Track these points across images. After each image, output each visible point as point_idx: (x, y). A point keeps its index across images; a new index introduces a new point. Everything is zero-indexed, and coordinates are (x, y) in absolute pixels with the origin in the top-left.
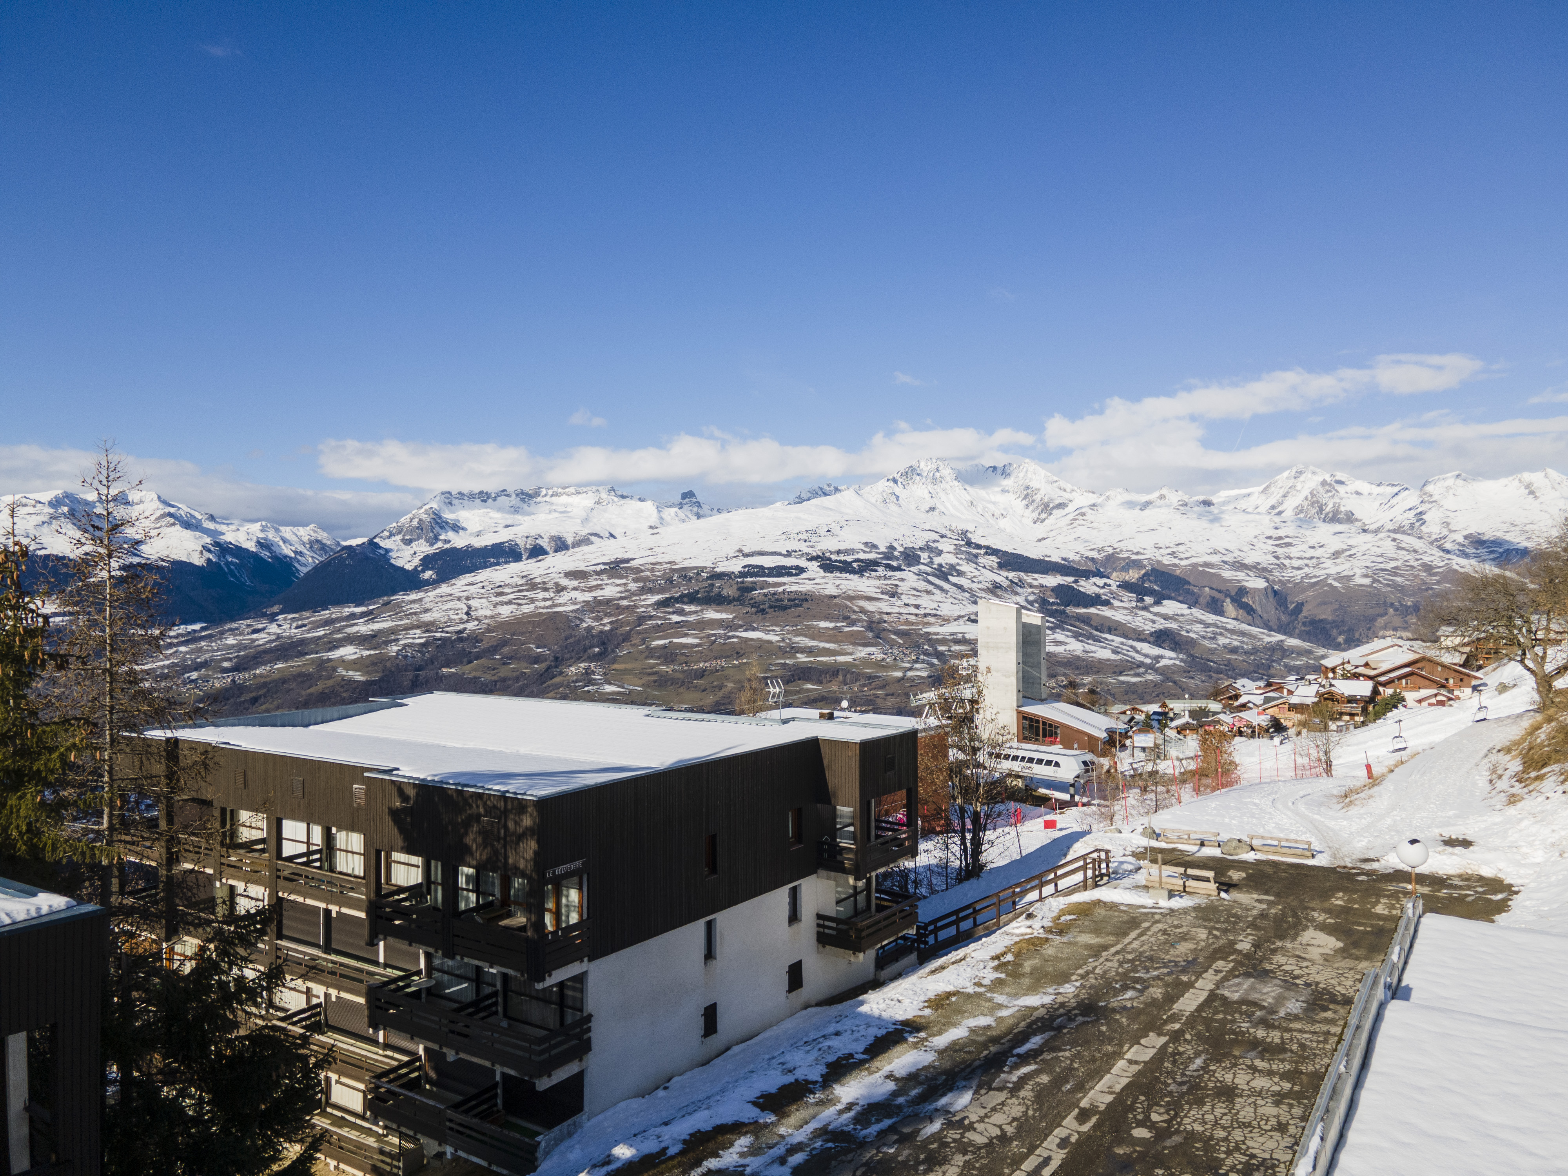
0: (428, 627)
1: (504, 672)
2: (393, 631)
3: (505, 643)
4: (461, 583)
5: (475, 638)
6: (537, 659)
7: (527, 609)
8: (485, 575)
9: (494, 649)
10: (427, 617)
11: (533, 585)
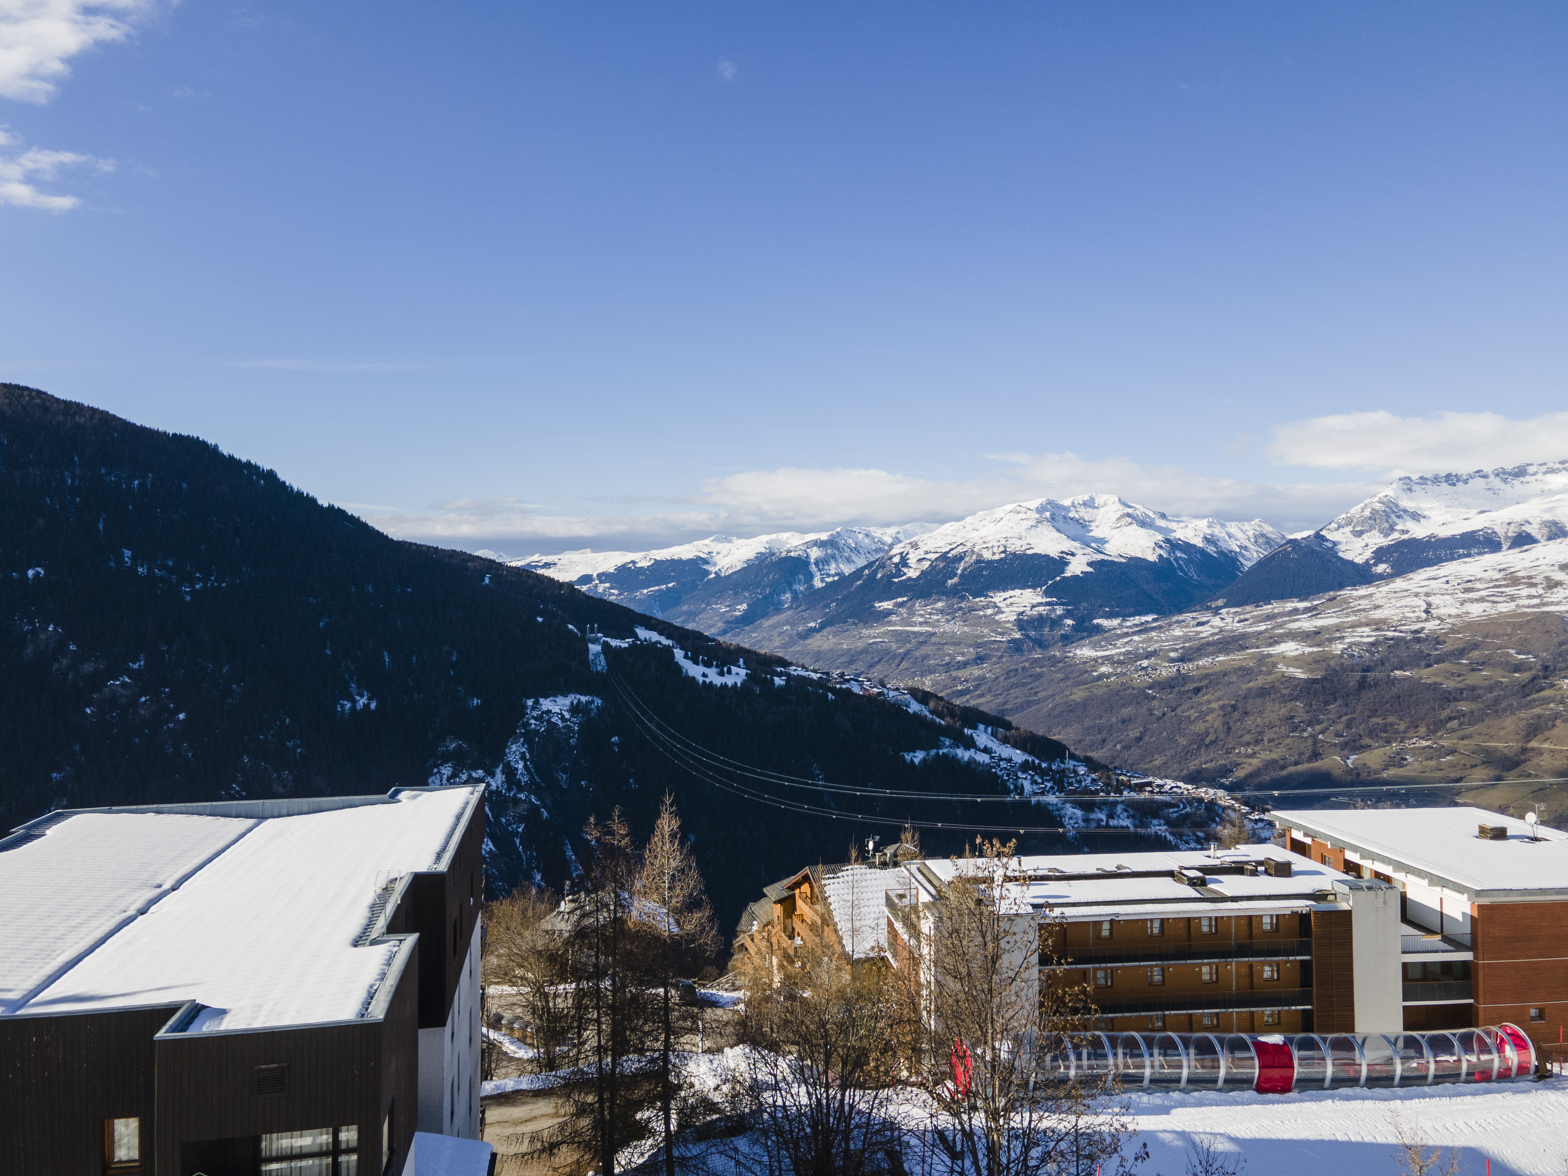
0: (1378, 625)
1: (1472, 679)
2: (1338, 628)
3: (1475, 646)
4: (1419, 578)
5: (1436, 640)
6: (1518, 667)
7: (1505, 608)
8: (1450, 568)
9: (1461, 652)
10: (1377, 614)
11: (1514, 580)
